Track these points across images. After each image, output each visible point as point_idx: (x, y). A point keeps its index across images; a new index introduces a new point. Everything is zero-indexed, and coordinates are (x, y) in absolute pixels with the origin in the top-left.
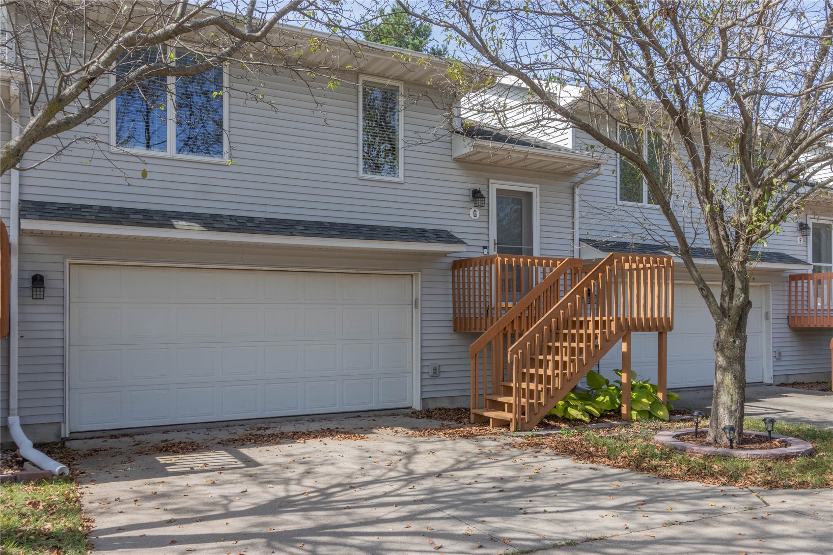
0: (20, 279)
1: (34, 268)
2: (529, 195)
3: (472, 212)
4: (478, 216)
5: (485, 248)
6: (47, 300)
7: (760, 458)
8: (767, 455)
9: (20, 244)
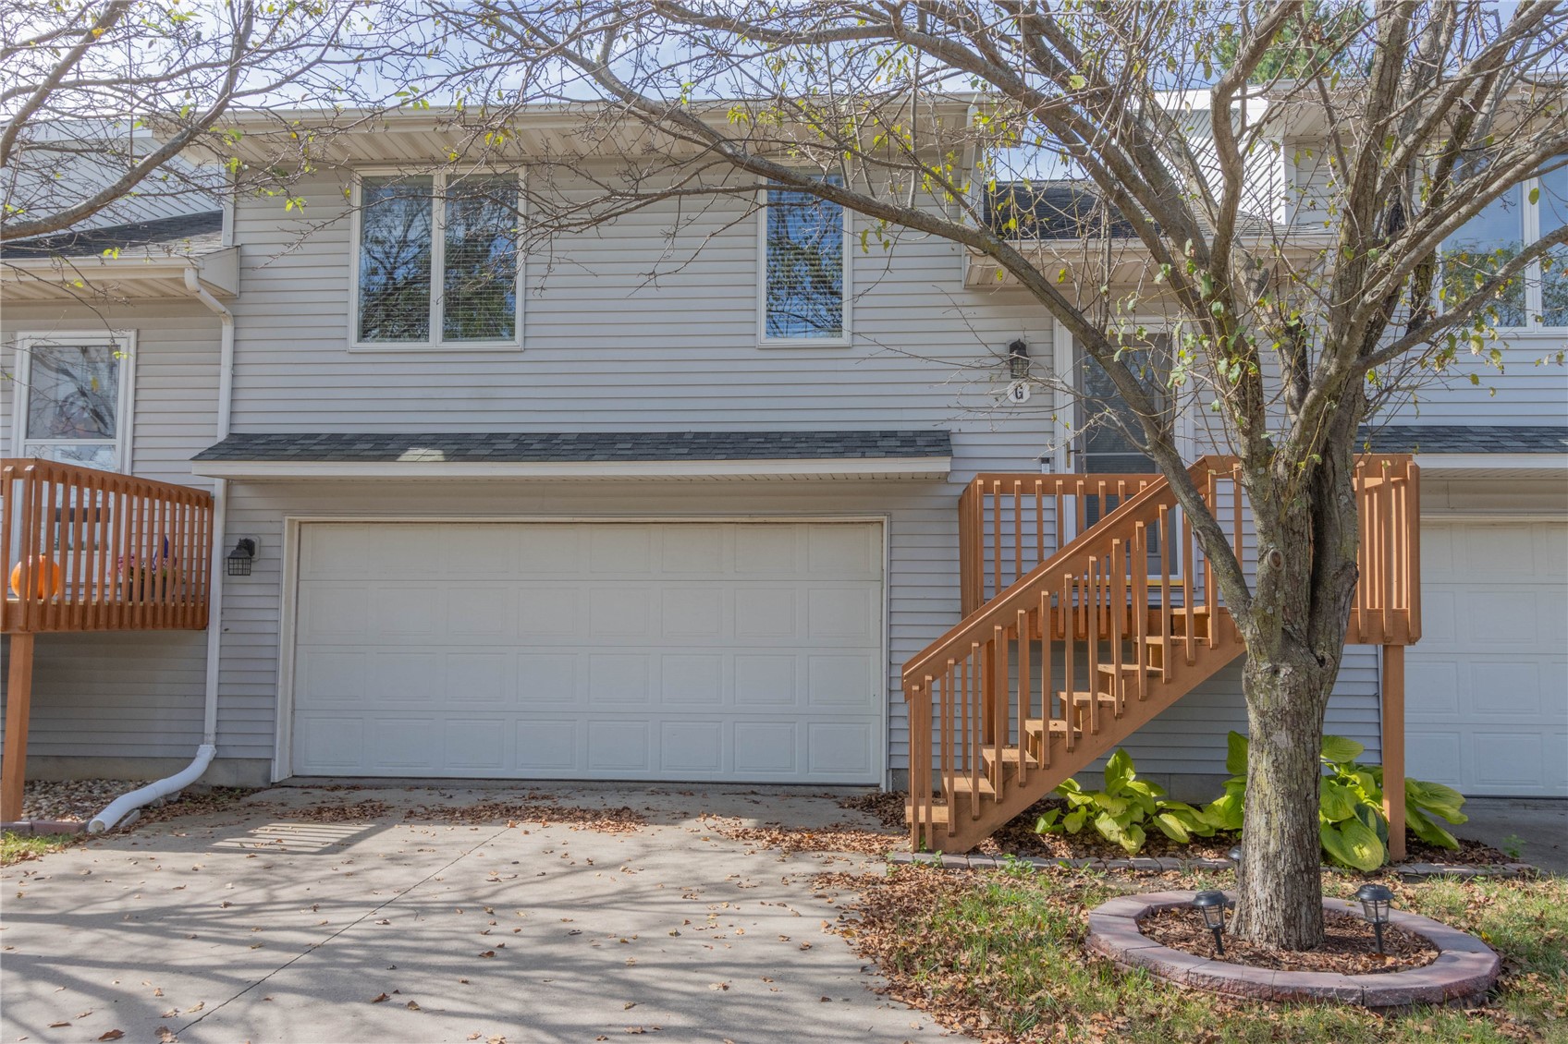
0: (225, 547)
1: (242, 531)
2: (1164, 340)
3: (1010, 389)
4: (1026, 395)
5: (1046, 460)
6: (253, 578)
7: (1219, 988)
8: (1237, 982)
9: (228, 497)
